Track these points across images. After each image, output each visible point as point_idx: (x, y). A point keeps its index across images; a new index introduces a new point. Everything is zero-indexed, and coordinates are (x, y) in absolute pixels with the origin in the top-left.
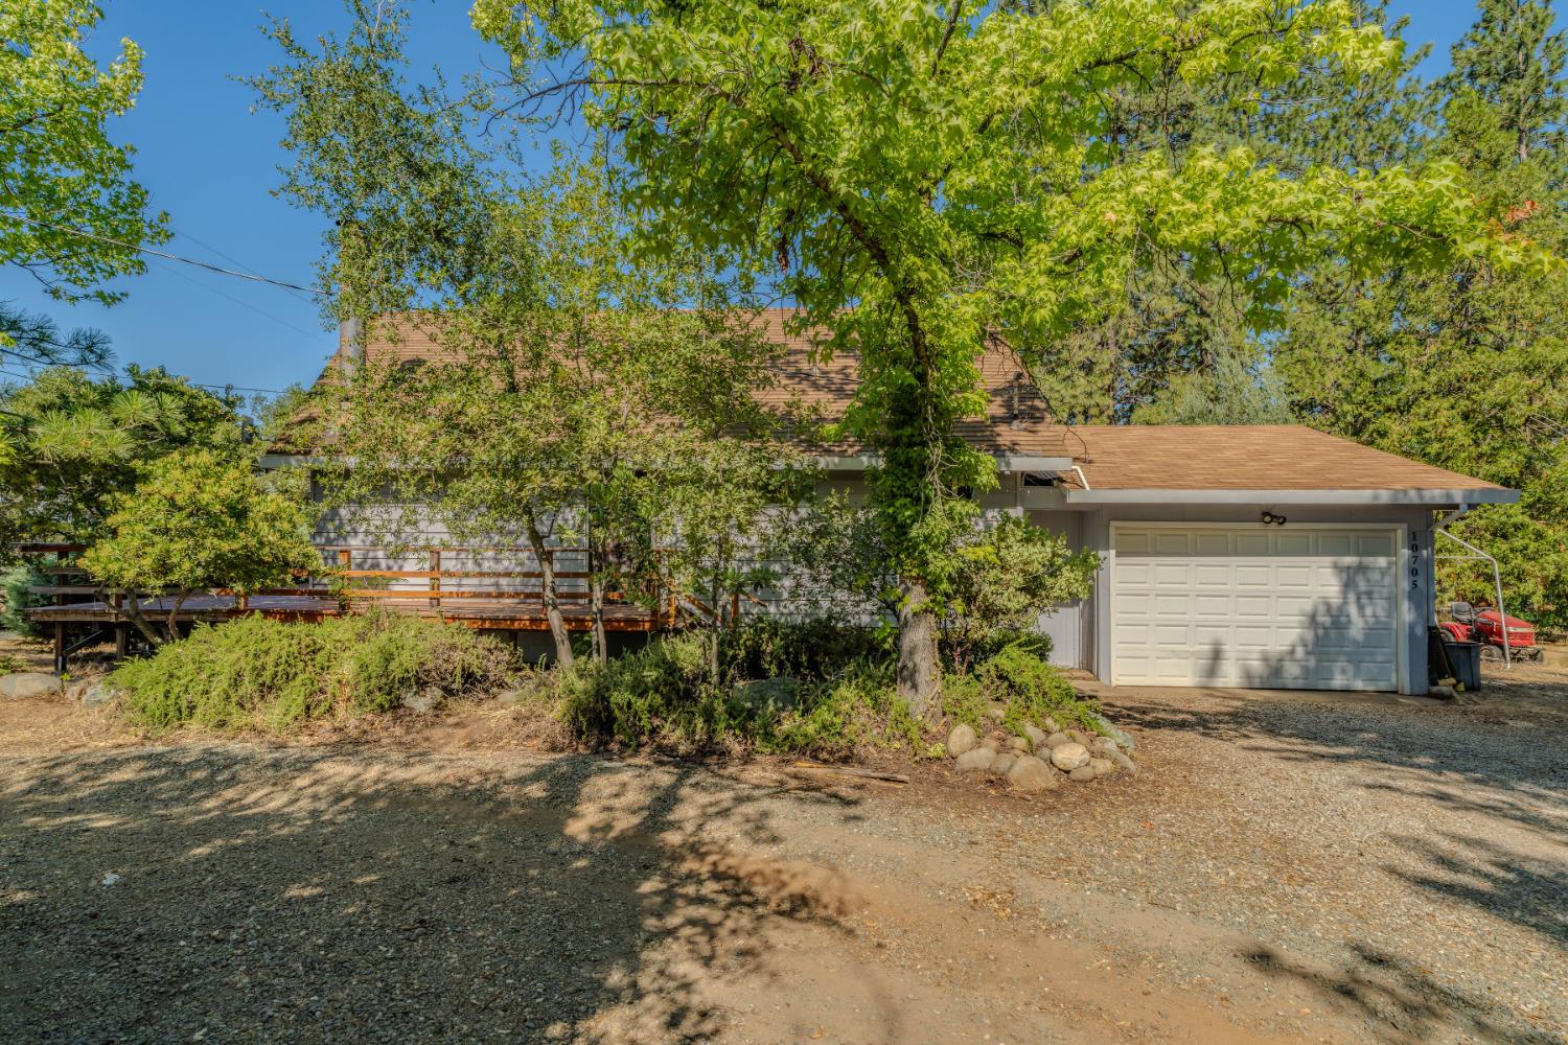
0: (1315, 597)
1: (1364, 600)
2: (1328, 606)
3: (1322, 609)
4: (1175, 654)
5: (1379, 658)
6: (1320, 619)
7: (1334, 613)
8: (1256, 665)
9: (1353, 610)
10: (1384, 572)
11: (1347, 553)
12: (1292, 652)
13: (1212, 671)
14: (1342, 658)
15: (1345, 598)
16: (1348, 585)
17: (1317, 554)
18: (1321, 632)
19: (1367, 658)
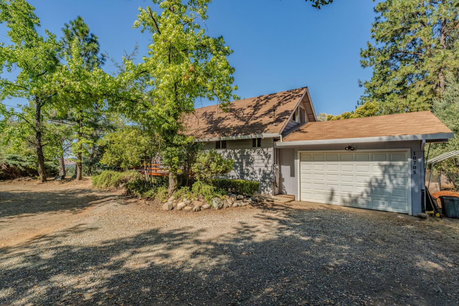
0: (371, 176)
1: (393, 178)
2: (377, 180)
3: (374, 180)
4: (320, 193)
5: (399, 200)
6: (373, 184)
7: (379, 182)
8: (347, 198)
9: (387, 181)
10: (401, 167)
11: (385, 160)
12: (362, 195)
13: (331, 199)
14: (382, 199)
15: (384, 177)
16: (385, 172)
17: (372, 160)
18: (374, 189)
19: (394, 200)
